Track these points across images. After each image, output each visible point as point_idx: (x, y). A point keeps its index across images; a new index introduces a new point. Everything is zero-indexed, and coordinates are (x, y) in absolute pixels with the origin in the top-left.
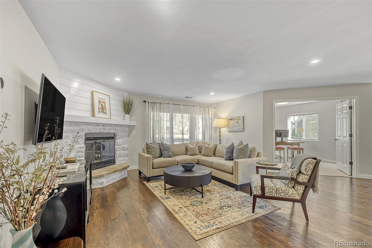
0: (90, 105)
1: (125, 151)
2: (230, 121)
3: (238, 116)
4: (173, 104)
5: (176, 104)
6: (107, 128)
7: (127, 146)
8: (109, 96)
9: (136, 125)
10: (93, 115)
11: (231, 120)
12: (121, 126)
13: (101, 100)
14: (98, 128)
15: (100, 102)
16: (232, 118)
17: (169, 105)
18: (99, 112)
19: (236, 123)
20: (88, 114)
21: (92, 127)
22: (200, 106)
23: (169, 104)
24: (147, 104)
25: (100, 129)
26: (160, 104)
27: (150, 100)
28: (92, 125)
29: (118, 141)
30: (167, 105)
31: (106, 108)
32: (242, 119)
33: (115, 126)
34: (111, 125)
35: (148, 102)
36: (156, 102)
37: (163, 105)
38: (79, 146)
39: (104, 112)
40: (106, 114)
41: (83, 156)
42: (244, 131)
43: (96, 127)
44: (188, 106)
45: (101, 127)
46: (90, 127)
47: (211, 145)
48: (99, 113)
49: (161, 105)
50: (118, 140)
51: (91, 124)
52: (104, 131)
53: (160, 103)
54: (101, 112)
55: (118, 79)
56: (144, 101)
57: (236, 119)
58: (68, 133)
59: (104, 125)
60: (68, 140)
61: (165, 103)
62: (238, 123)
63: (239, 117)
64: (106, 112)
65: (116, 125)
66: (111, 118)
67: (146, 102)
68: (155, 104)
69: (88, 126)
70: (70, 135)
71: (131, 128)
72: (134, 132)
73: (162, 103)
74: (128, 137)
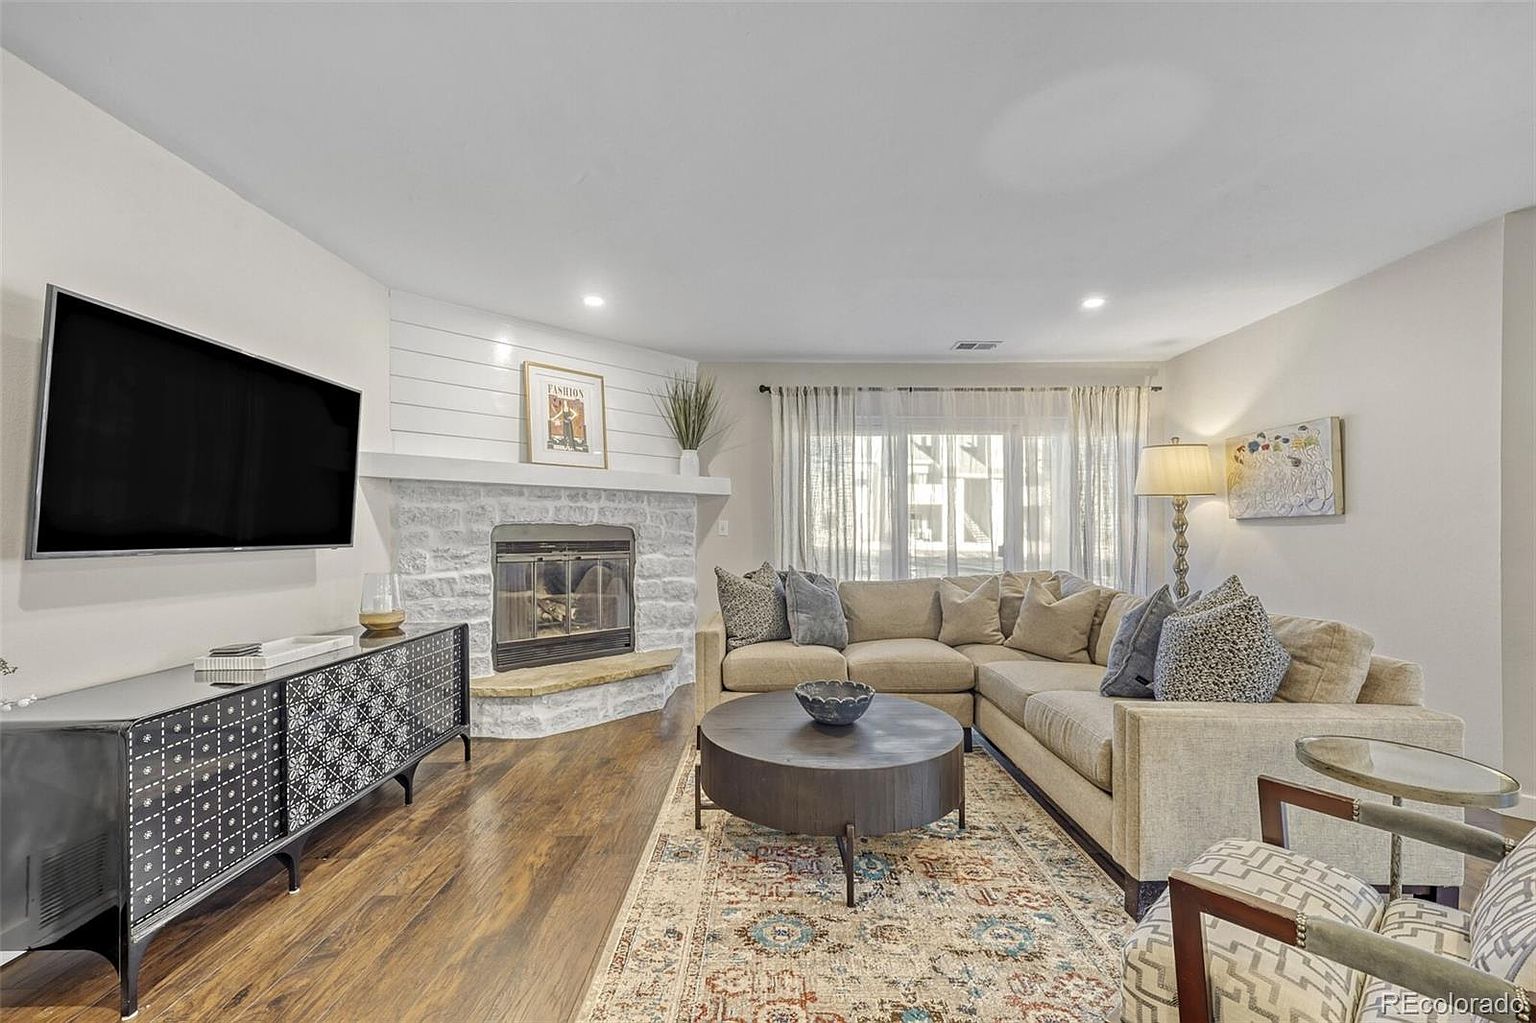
0: (518, 416)
1: (680, 603)
2: (1246, 455)
3: (1302, 419)
4: (900, 389)
5: (916, 389)
6: (595, 505)
7: (691, 580)
8: (601, 377)
9: (730, 493)
10: (527, 457)
11: (1254, 447)
12: (662, 496)
13: (560, 396)
14: (550, 504)
15: (556, 403)
16: (1260, 440)
17: (882, 393)
18: (551, 445)
19: (1288, 468)
20: (510, 454)
21: (523, 502)
22: (1056, 389)
23: (879, 389)
24: (775, 397)
25: (558, 510)
26: (836, 394)
27: (791, 382)
28: (521, 494)
29: (647, 557)
30: (867, 395)
31: (585, 427)
32: (1326, 436)
33: (630, 500)
34: (612, 494)
35: (780, 388)
36: (816, 389)
37: (851, 397)
38: (468, 572)
39: (574, 445)
40: (586, 451)
41: (483, 612)
42: (1348, 516)
43: (538, 504)
44: (983, 390)
45: (564, 502)
46: (511, 501)
47: (1069, 598)
48: (551, 447)
49: (840, 396)
50: (645, 557)
51: (519, 490)
52: (578, 519)
53: (836, 389)
54: (562, 442)
55: (594, 301)
56: (763, 389)
57: (1286, 441)
58: (422, 523)
59: (576, 493)
60: (423, 547)
61: (860, 389)
62: (1297, 463)
63: (1303, 428)
64: (584, 442)
65: (638, 495)
66: (606, 468)
67: (768, 389)
68: (811, 398)
69: (506, 499)
70: (430, 531)
71: (711, 505)
72: (723, 524)
73: (846, 391)
74: (694, 544)
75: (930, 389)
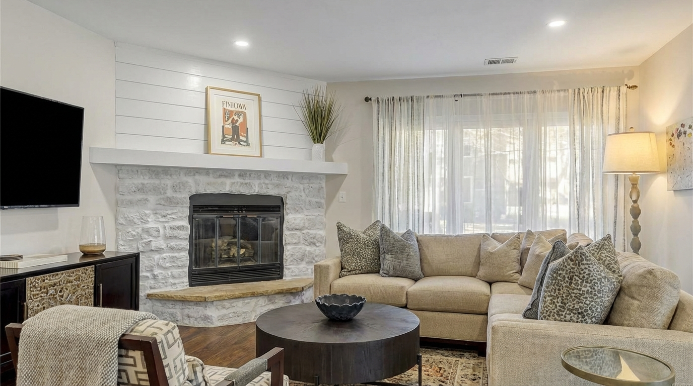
1: (315, 248)
4: (454, 96)
5: (465, 95)
6: (256, 182)
7: (322, 233)
8: (257, 96)
9: (347, 173)
10: (207, 150)
14: (227, 181)
17: (443, 98)
20: (196, 148)
24: (375, 106)
25: (232, 184)
26: (412, 101)
27: (385, 95)
28: (208, 174)
29: (291, 218)
30: (432, 100)
31: (247, 130)
33: (279, 177)
34: (267, 174)
35: (378, 98)
36: (400, 98)
37: (422, 104)
40: (249, 145)
43: (219, 180)
44: (509, 93)
45: (236, 179)
46: (201, 179)
49: (415, 102)
51: (207, 171)
52: (246, 190)
53: (412, 98)
54: (232, 140)
56: (367, 99)
59: (243, 174)
61: (428, 97)
64: (247, 139)
65: (284, 174)
66: (261, 156)
67: (370, 99)
68: (397, 104)
69: (198, 177)
71: (334, 180)
72: (343, 194)
73: (418, 99)
74: (325, 206)
75: (475, 95)
